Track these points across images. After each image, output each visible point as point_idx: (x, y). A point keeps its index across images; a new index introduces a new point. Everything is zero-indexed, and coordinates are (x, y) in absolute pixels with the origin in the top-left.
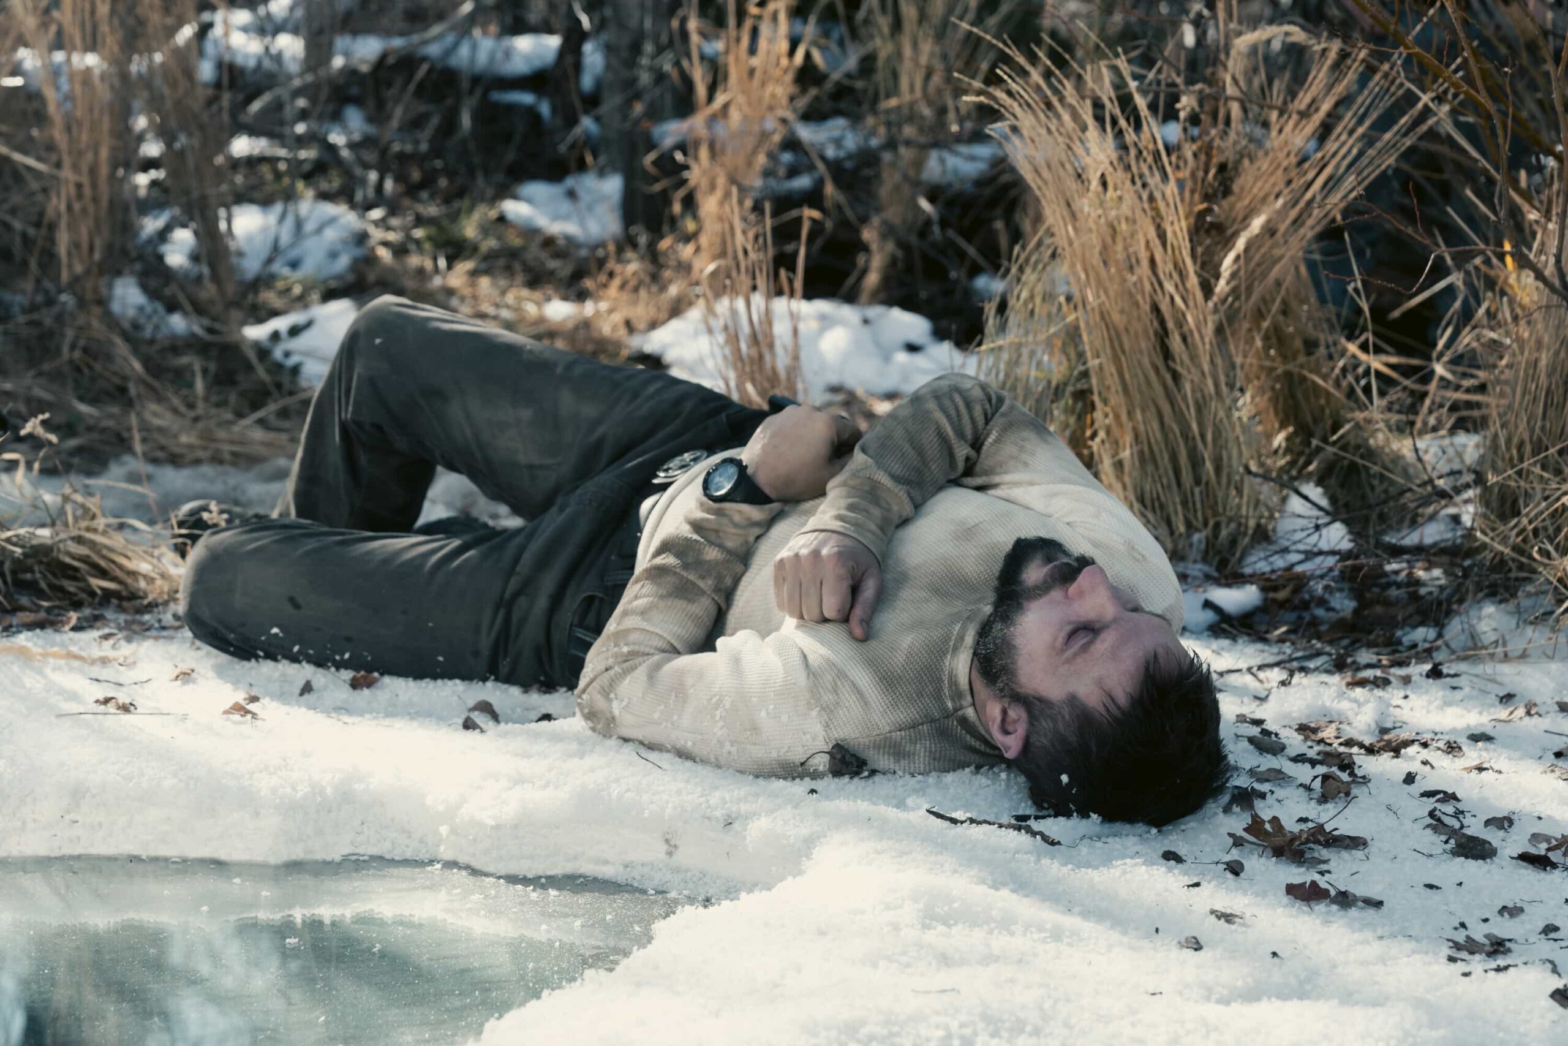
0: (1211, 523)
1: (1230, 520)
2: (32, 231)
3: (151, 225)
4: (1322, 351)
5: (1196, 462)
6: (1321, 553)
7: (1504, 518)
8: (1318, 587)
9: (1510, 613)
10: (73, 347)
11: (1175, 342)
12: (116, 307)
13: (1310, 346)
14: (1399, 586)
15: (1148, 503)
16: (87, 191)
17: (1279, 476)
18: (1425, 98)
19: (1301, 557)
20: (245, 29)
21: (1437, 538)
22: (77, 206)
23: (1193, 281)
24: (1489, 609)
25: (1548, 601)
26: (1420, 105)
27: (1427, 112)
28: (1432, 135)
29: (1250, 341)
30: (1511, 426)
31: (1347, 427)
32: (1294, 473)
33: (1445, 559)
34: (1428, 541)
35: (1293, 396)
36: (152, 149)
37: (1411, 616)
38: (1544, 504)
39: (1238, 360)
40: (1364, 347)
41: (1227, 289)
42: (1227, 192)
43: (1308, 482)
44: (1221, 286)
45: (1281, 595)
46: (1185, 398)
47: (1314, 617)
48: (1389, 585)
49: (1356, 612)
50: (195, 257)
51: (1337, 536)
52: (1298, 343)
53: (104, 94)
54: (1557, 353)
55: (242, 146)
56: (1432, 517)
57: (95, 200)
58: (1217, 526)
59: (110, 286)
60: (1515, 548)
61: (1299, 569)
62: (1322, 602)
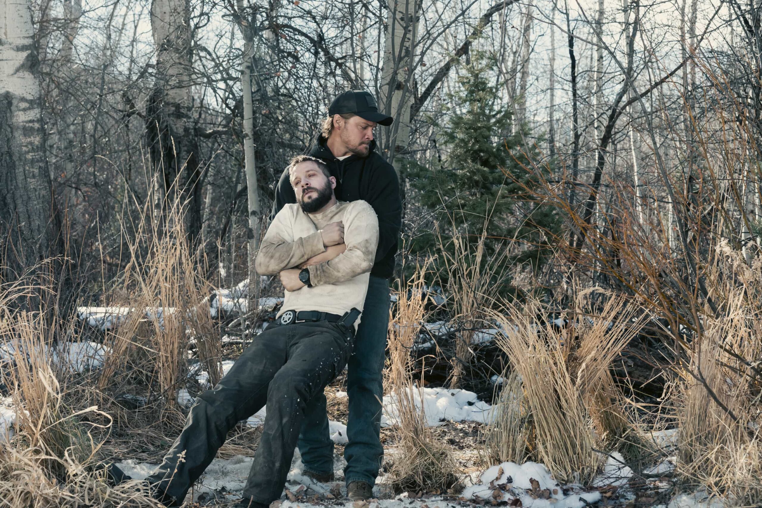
0: (581, 468)
1: (588, 467)
2: (149, 374)
3: (192, 369)
4: (617, 403)
5: (574, 446)
6: (622, 478)
7: (687, 463)
8: (620, 491)
9: (692, 498)
10: (164, 416)
11: (563, 402)
12: (180, 401)
13: (613, 401)
14: (651, 489)
15: (557, 462)
16: (170, 359)
17: (605, 450)
18: (647, 310)
19: (614, 480)
20: (227, 296)
21: (664, 470)
22: (166, 365)
23: (568, 379)
24: (684, 497)
25: (705, 494)
26: (645, 313)
27: (647, 316)
28: (651, 323)
29: (590, 400)
30: (687, 428)
31: (629, 430)
32: (610, 448)
33: (667, 478)
34: (661, 472)
35: (608, 419)
36: (193, 341)
37: (656, 501)
38: (701, 457)
39: (587, 408)
40: (632, 400)
41: (580, 383)
42: (579, 347)
43: (616, 451)
44: (579, 381)
45: (608, 494)
46: (568, 423)
47: (621, 503)
48: (647, 489)
49: (636, 500)
50: (209, 381)
51: (627, 472)
52: (609, 400)
53: (176, 324)
54: (702, 401)
55: (226, 339)
56: (661, 463)
57: (172, 362)
58: (583, 469)
59: (178, 393)
60: (692, 474)
61: (613, 484)
62: (623, 497)
